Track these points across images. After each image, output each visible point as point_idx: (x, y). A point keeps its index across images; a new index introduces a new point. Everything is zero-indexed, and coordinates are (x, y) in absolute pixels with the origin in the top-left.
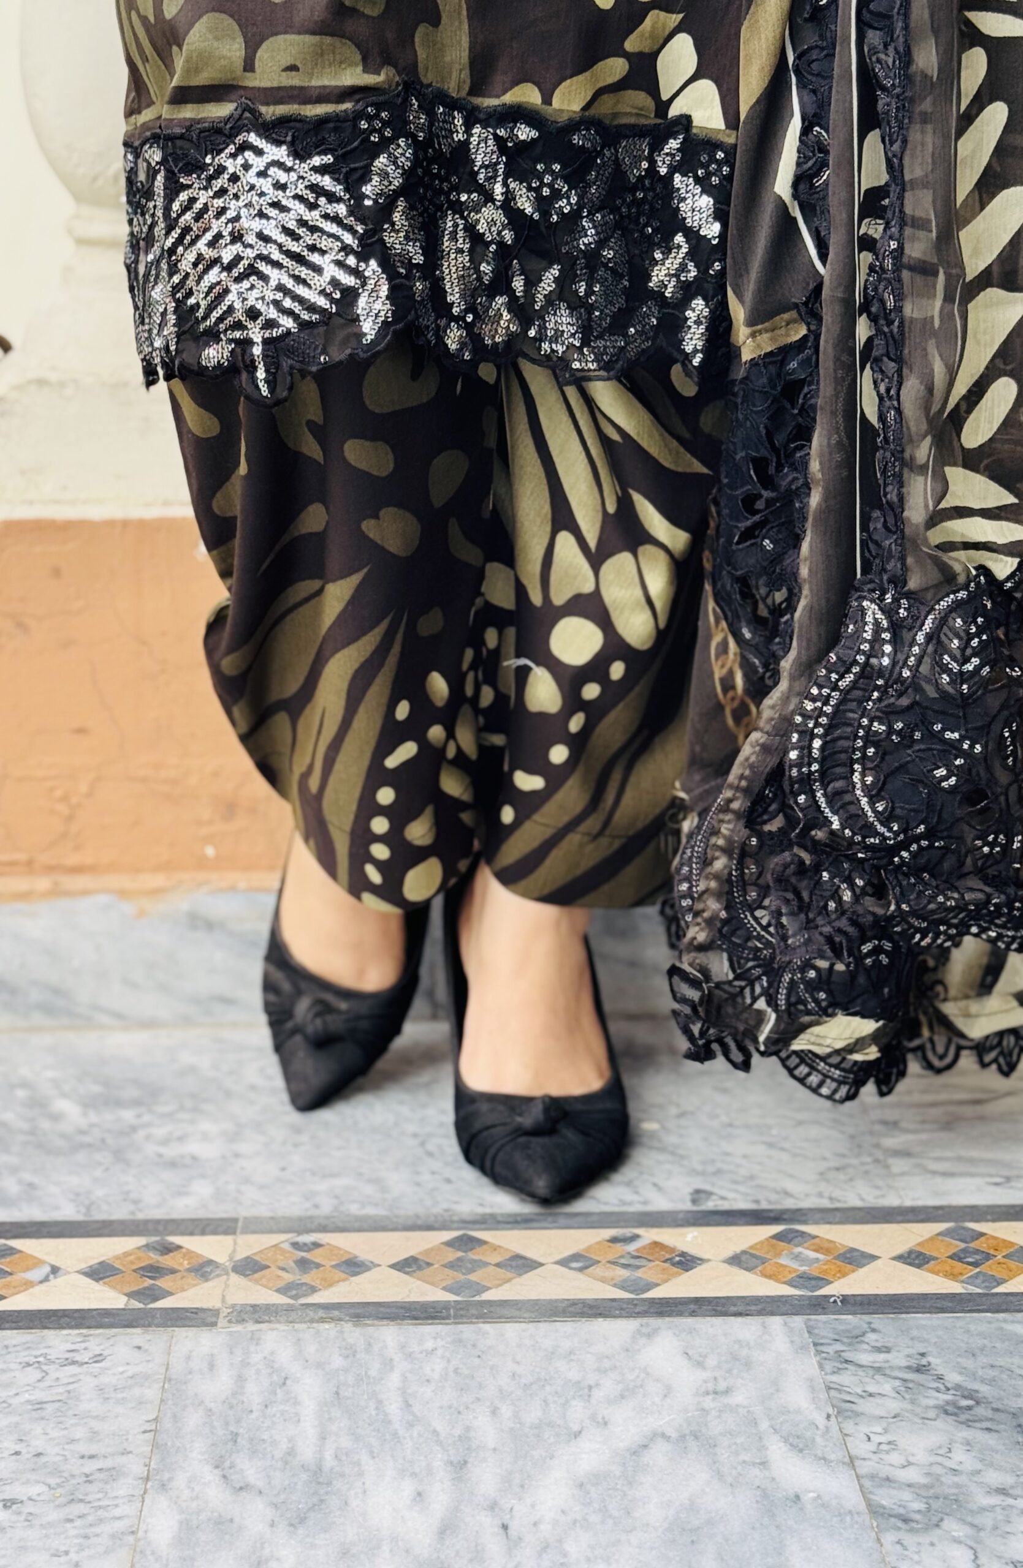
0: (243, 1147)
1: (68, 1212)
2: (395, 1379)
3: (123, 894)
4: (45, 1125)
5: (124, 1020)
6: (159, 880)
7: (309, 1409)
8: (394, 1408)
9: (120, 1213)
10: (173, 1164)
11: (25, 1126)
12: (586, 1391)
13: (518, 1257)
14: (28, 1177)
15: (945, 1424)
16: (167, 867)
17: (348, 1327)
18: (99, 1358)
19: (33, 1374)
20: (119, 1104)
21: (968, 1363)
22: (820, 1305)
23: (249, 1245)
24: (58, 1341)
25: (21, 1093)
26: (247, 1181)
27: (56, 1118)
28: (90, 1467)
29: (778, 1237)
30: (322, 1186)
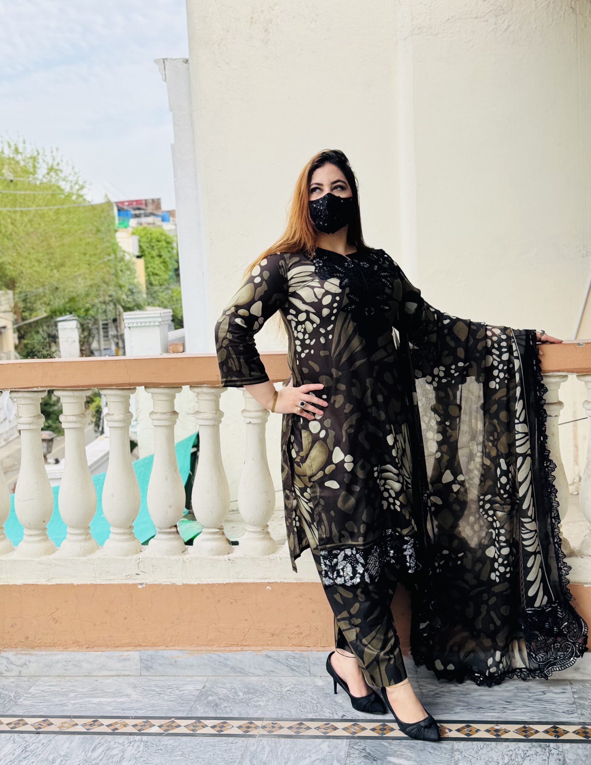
0: (269, 703)
1: (237, 716)
2: (281, 748)
3: (253, 651)
4: (236, 697)
5: (254, 675)
6: (260, 648)
7: (267, 752)
8: (279, 753)
9: (245, 716)
10: (256, 706)
11: (233, 697)
12: (310, 751)
13: (308, 727)
14: (231, 708)
15: (363, 759)
16: (262, 645)
17: (277, 739)
18: (236, 743)
19: (226, 745)
20: (250, 693)
21: (372, 748)
22: (353, 738)
23: (265, 723)
24: (231, 739)
25: (233, 690)
26: (268, 710)
27: (238, 696)
28: (231, 760)
29: (353, 725)
30: (280, 712)
